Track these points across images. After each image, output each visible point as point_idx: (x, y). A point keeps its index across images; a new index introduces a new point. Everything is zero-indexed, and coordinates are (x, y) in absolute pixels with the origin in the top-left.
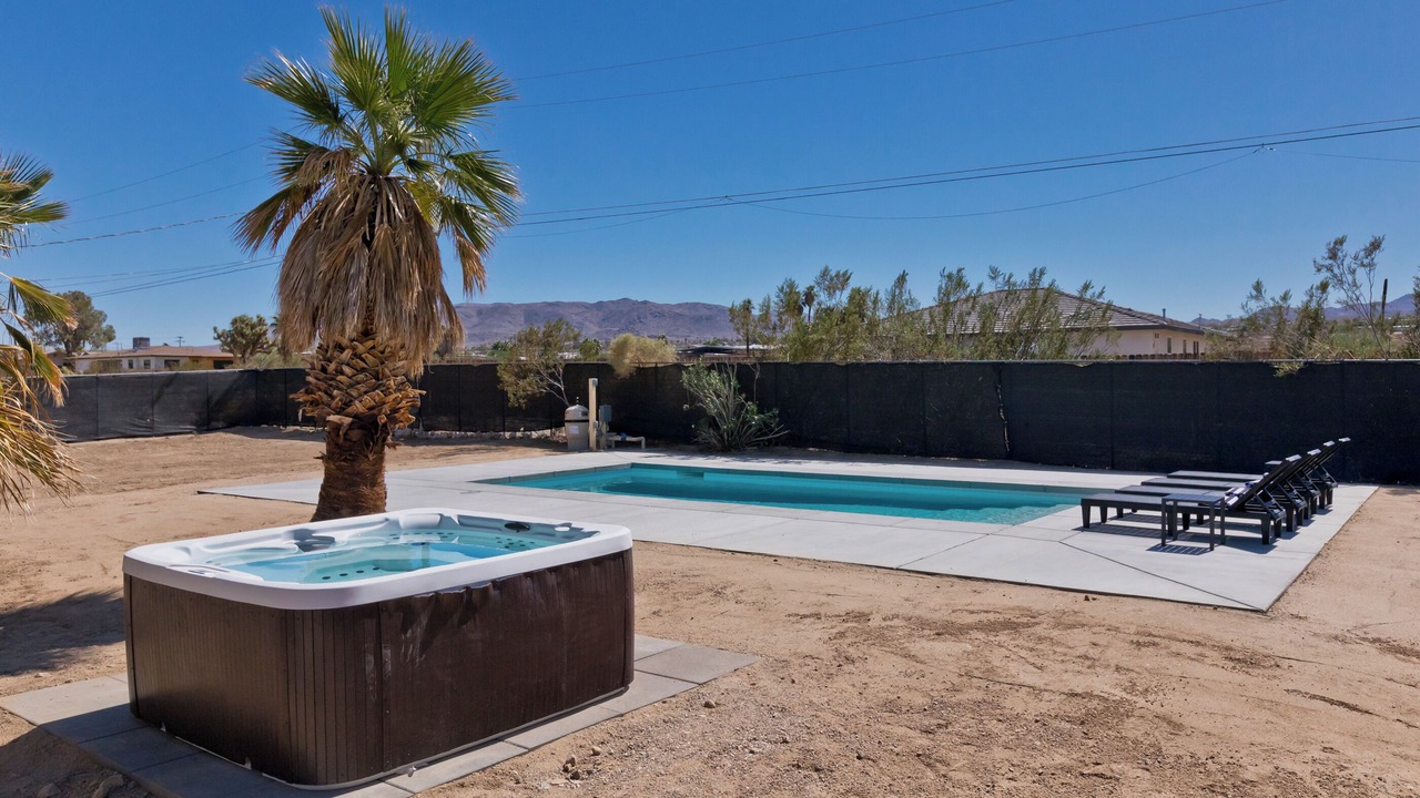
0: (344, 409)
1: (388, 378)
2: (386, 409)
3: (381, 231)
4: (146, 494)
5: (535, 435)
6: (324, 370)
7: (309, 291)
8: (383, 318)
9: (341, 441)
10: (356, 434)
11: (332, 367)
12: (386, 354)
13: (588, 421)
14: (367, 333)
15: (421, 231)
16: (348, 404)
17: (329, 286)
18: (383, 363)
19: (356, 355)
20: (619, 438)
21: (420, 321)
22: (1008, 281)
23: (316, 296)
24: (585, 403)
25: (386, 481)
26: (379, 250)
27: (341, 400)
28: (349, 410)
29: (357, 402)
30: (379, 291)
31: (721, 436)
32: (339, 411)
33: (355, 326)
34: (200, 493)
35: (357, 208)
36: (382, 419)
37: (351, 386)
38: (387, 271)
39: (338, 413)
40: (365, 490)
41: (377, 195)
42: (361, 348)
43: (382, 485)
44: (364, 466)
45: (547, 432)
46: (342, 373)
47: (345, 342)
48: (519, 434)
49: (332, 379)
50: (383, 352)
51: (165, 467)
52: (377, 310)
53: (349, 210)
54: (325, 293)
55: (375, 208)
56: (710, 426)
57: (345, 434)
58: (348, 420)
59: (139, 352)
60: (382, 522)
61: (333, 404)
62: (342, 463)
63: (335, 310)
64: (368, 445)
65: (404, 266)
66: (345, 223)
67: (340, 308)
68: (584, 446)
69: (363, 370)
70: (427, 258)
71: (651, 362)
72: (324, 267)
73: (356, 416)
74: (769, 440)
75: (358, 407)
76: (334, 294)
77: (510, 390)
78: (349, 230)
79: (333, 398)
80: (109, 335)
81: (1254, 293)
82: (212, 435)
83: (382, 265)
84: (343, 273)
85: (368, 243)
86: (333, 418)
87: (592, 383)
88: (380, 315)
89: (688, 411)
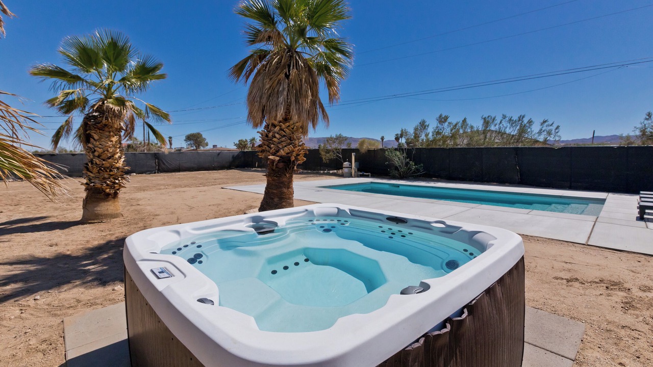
0: (276, 153)
1: (295, 140)
2: (294, 154)
3: (293, 72)
4: (206, 188)
5: (331, 172)
6: (267, 136)
7: (261, 98)
8: (294, 110)
9: (274, 168)
10: (281, 165)
11: (271, 134)
12: (294, 129)
13: (351, 167)
14: (286, 119)
15: (311, 74)
16: (278, 151)
17: (270, 96)
18: (293, 133)
19: (281, 129)
20: (361, 173)
21: (311, 114)
22: (510, 119)
23: (264, 101)
24: (350, 161)
25: (293, 187)
26: (293, 80)
27: (274, 149)
28: (278, 154)
29: (281, 150)
30: (292, 99)
31: (400, 173)
32: (274, 154)
33: (282, 114)
34: (222, 188)
35: (283, 61)
36: (293, 158)
37: (279, 143)
38: (296, 91)
39: (273, 155)
40: (285, 190)
41: (291, 57)
42: (283, 126)
43: (292, 188)
44: (285, 179)
45: (336, 171)
46: (275, 137)
47: (276, 123)
48: (326, 172)
49: (271, 140)
50: (293, 129)
51: (215, 179)
52: (292, 107)
53: (279, 62)
54: (268, 99)
55: (290, 63)
56: (396, 170)
57: (276, 165)
58: (278, 158)
59: (214, 149)
60: (303, 212)
61: (271, 151)
62: (275, 178)
63: (273, 107)
64: (286, 170)
65: (304, 87)
66: (277, 68)
67: (275, 106)
68: (350, 176)
69: (284, 136)
70: (314, 86)
71: (372, 148)
72: (268, 86)
73: (281, 157)
74: (418, 175)
75: (282, 153)
76: (272, 100)
77: (324, 157)
78: (279, 71)
79: (271, 148)
80: (207, 145)
81: (647, 117)
82: (231, 171)
83: (294, 88)
84: (276, 90)
85: (287, 76)
86: (271, 157)
87: (353, 155)
88: (293, 110)
89: (388, 164)
